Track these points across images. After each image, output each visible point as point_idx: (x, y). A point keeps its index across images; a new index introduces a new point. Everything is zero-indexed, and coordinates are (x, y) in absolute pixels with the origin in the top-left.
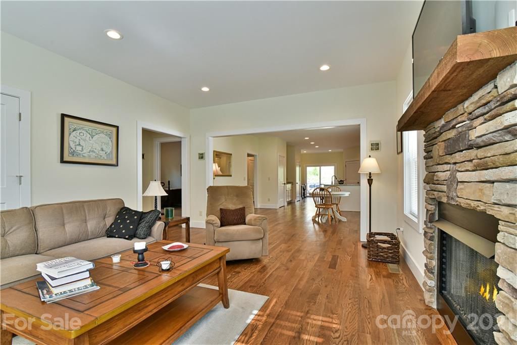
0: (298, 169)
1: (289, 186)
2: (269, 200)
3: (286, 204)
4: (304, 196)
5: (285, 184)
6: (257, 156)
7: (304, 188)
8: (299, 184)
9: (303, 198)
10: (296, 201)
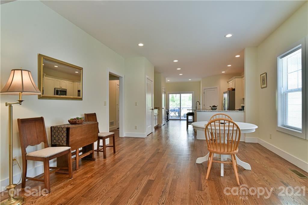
0: (163, 95)
1: (156, 111)
2: (136, 128)
3: (154, 129)
4: (168, 120)
5: (152, 109)
6: (123, 78)
7: (167, 113)
8: (164, 109)
9: (167, 121)
10: (162, 125)
